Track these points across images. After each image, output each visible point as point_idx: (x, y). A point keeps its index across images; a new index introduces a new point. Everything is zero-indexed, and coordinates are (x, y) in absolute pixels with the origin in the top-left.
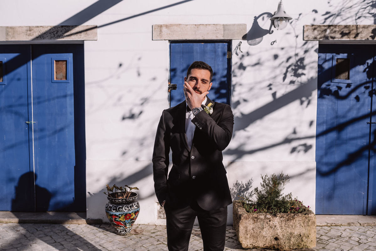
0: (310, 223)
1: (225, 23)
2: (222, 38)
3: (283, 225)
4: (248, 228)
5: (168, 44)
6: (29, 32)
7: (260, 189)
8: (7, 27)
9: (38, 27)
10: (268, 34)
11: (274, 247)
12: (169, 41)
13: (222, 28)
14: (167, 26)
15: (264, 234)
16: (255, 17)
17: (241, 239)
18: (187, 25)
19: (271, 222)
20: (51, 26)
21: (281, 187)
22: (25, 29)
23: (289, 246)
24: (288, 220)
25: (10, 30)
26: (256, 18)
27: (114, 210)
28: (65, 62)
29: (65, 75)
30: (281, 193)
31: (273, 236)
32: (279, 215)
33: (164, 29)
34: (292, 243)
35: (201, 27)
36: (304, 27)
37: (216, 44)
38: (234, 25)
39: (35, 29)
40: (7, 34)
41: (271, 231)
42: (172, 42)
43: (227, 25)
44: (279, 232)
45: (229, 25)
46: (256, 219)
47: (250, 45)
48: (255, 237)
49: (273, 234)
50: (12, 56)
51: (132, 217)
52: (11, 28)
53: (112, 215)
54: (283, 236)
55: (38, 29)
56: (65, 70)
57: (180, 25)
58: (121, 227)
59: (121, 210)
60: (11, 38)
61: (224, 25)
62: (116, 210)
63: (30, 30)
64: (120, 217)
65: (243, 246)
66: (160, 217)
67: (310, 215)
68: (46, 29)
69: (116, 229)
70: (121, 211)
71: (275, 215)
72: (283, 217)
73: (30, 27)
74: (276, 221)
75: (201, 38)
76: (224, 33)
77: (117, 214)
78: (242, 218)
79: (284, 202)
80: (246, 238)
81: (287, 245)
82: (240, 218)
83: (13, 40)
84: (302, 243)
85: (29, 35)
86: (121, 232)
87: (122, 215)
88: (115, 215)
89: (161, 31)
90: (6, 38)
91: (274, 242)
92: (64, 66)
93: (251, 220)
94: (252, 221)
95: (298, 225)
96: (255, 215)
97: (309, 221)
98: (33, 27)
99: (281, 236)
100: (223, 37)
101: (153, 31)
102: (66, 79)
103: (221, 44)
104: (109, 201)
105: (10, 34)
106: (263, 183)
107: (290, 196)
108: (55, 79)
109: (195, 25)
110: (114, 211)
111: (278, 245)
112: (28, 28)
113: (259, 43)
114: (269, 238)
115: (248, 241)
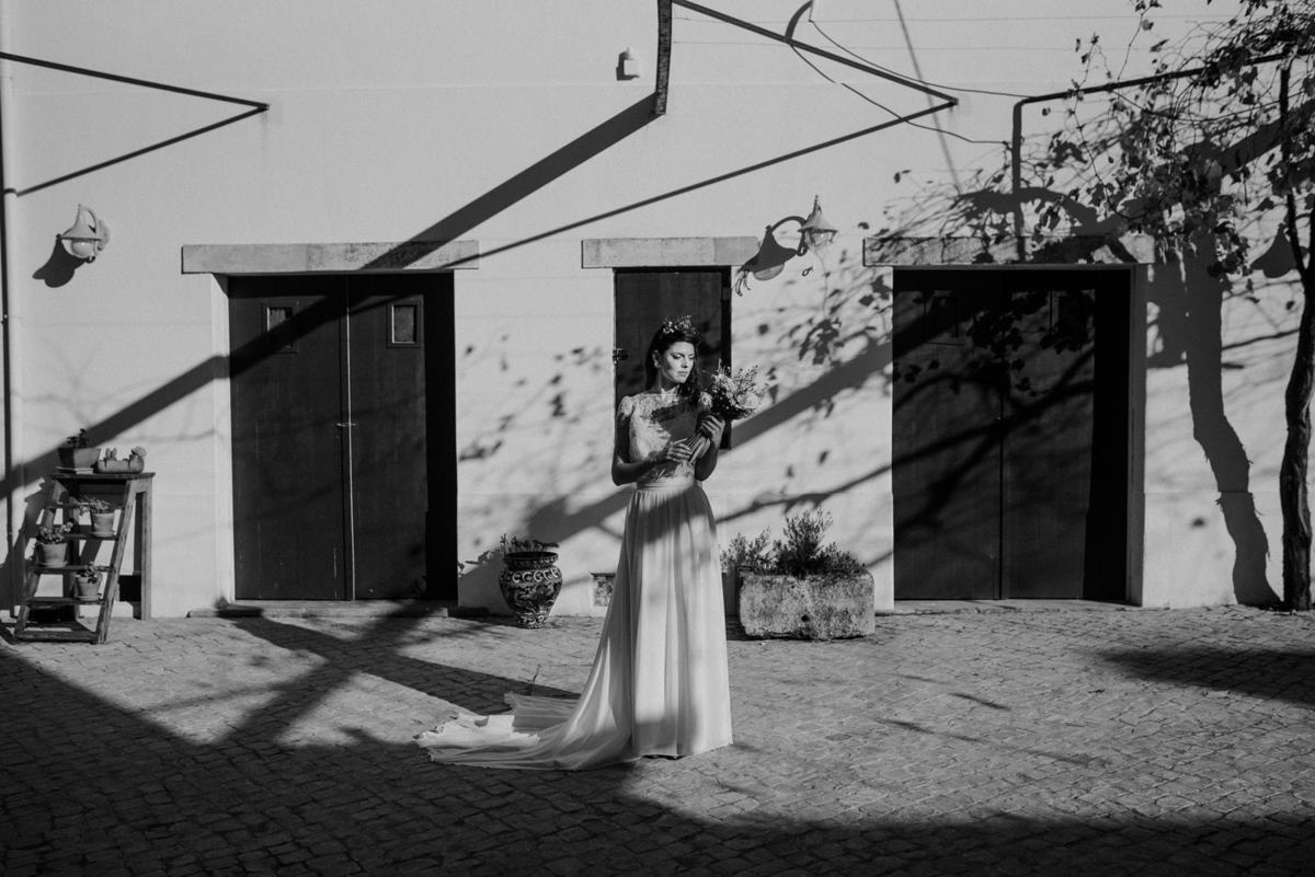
0: (863, 590)
1: (717, 236)
2: (712, 263)
3: (816, 594)
4: (756, 600)
5: (613, 275)
6: (350, 255)
7: (785, 541)
8: (309, 246)
9: (367, 244)
10: (796, 256)
11: (801, 634)
12: (614, 268)
13: (711, 244)
14: (608, 241)
15: (783, 609)
16: (768, 227)
17: (742, 620)
18: (647, 240)
19: (796, 589)
20: (391, 244)
21: (820, 534)
22: (343, 248)
23: (828, 631)
24: (824, 586)
25: (315, 251)
26: (770, 230)
27: (516, 579)
28: (412, 310)
29: (412, 333)
30: (819, 545)
31: (799, 614)
32: (809, 577)
33: (604, 248)
34: (832, 625)
35: (674, 243)
36: (864, 241)
37: (703, 274)
38: (736, 238)
39: (362, 249)
40: (309, 259)
41: (796, 604)
42: (618, 271)
43: (720, 239)
44: (809, 605)
45: (726, 239)
46: (768, 585)
47: (760, 279)
48: (767, 614)
49: (799, 609)
50: (311, 300)
51: (549, 593)
52: (318, 247)
53: (513, 590)
54: (817, 612)
55: (366, 248)
56: (412, 324)
57: (633, 239)
58: (528, 611)
59: (529, 578)
60: (317, 266)
61: (715, 239)
62: (521, 579)
63: (352, 251)
64: (527, 593)
65: (748, 632)
66: (597, 603)
67: (863, 577)
68: (385, 250)
69: (519, 617)
70: (531, 581)
71: (803, 578)
72: (817, 581)
73: (352, 244)
74: (804, 587)
75: (674, 264)
76: (716, 255)
77: (524, 585)
78: (745, 582)
79: (823, 559)
80: (752, 618)
81: (824, 629)
82: (742, 584)
83: (320, 269)
84: (851, 626)
85: (351, 260)
86: (528, 621)
87: (532, 588)
88: (520, 589)
89: (598, 250)
90: (307, 266)
91: (801, 625)
92: (411, 316)
93: (761, 586)
94: (761, 588)
95: (842, 594)
96: (768, 578)
97: (862, 586)
98: (358, 244)
99: (812, 614)
100: (715, 261)
101: (585, 253)
102: (415, 340)
103: (710, 274)
104: (506, 566)
105: (314, 258)
106: (787, 529)
107: (830, 549)
108: (393, 341)
109: (663, 239)
110: (517, 581)
111: (808, 629)
112: (349, 247)
113: (777, 274)
114: (792, 618)
115: (756, 622)
